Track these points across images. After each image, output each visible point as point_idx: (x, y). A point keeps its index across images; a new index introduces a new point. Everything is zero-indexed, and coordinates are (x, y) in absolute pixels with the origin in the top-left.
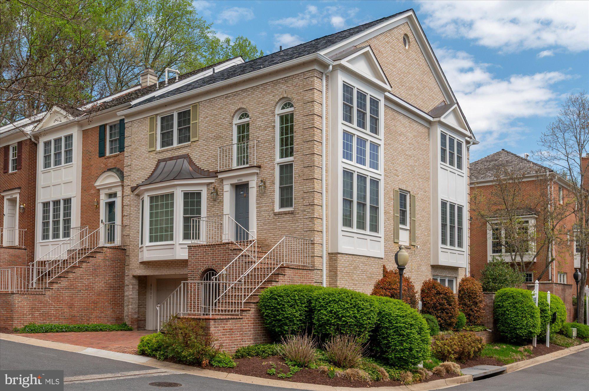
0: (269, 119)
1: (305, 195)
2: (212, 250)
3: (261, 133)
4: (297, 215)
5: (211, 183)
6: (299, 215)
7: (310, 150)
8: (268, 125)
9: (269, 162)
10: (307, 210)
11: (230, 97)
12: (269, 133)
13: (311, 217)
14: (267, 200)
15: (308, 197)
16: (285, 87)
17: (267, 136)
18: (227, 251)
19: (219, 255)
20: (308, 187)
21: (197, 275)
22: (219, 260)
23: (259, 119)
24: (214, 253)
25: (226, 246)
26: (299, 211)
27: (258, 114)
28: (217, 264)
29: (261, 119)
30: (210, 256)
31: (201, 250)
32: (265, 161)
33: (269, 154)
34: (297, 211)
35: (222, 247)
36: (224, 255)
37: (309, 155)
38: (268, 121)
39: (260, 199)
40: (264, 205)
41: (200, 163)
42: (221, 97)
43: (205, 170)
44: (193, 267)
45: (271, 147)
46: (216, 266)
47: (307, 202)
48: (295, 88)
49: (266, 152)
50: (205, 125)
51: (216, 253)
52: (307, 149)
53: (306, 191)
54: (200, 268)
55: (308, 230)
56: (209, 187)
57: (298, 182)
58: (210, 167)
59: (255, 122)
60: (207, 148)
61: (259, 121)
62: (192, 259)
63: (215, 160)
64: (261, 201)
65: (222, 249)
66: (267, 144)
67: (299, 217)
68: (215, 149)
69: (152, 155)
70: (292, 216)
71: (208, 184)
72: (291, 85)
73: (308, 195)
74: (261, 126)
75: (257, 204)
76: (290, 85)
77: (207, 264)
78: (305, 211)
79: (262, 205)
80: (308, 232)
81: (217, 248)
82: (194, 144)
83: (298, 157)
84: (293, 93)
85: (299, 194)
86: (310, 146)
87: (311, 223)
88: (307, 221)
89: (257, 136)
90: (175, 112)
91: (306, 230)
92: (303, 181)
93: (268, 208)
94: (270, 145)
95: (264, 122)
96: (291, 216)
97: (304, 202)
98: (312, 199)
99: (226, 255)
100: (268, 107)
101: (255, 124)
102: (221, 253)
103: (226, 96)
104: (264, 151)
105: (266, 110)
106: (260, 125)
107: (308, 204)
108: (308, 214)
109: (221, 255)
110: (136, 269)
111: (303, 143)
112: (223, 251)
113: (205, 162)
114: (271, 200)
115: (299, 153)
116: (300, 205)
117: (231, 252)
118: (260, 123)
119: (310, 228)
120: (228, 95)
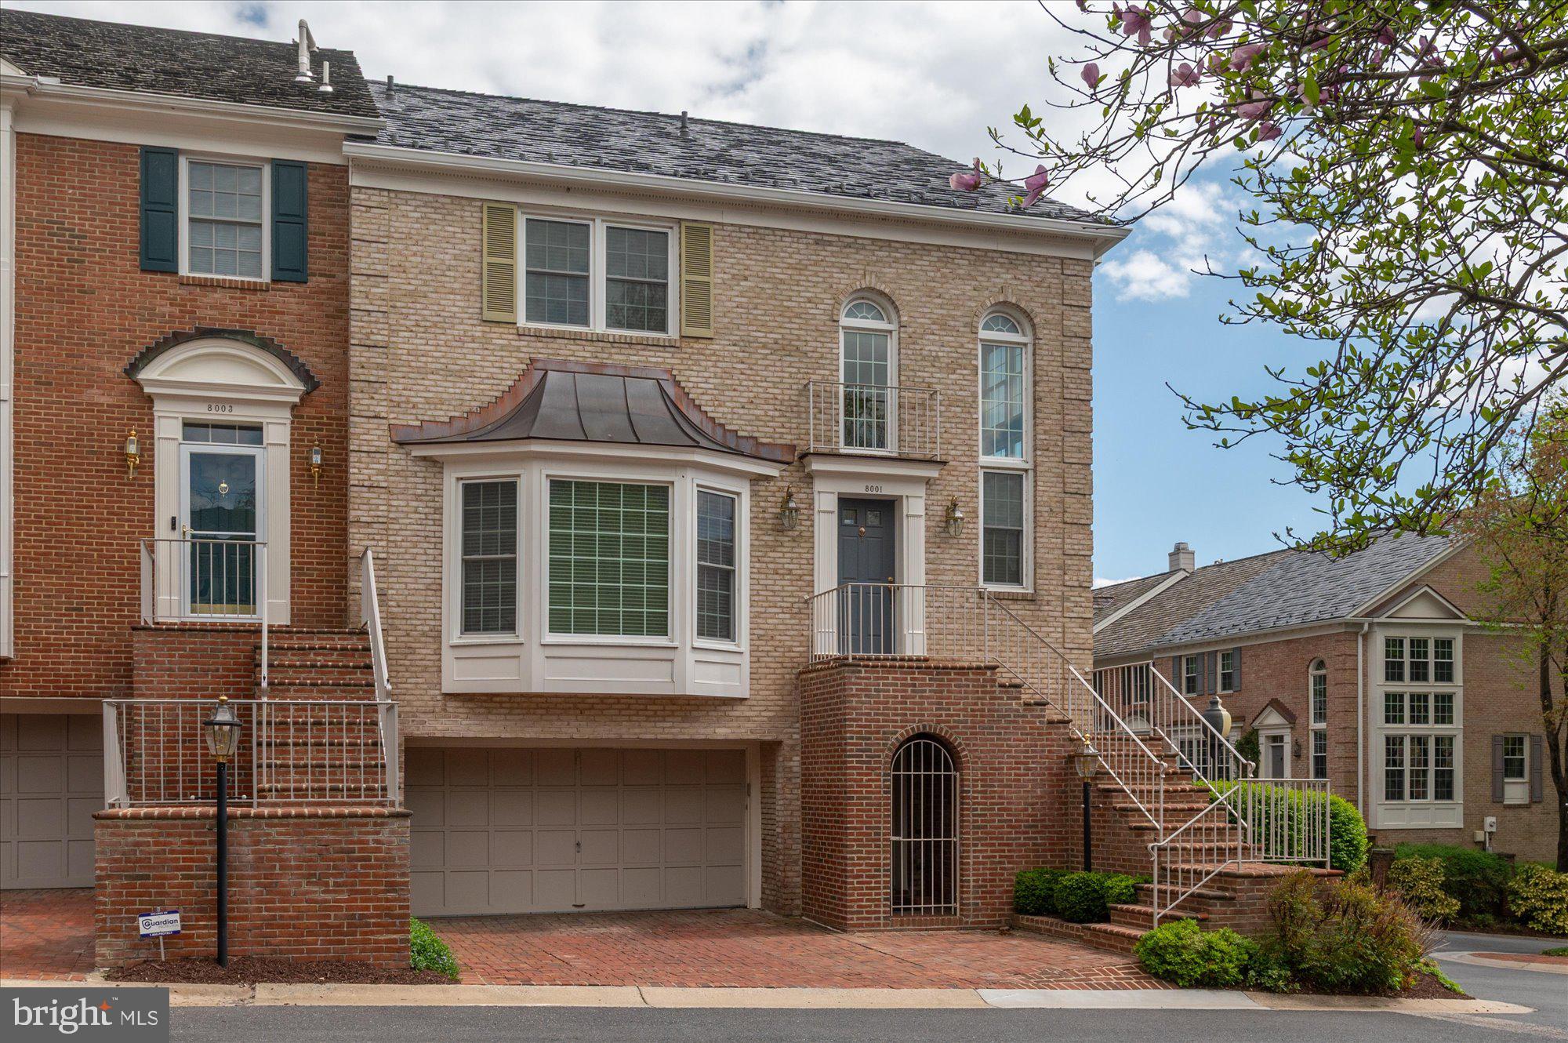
0: (962, 346)
1: (1069, 562)
2: (935, 683)
3: (938, 375)
4: (1046, 608)
5: (768, 478)
6: (1051, 608)
7: (1081, 455)
8: (960, 361)
9: (963, 459)
10: (1072, 599)
11: (830, 243)
12: (965, 383)
13: (1084, 616)
14: (956, 557)
15: (1075, 568)
16: (1009, 276)
17: (957, 388)
18: (988, 689)
19: (961, 698)
20: (1076, 542)
21: (883, 751)
22: (960, 710)
23: (932, 337)
24: (942, 692)
25: (985, 674)
26: (1050, 598)
27: (927, 321)
28: (954, 721)
29: (937, 338)
30: (928, 697)
31: (894, 679)
32: (953, 452)
33: (962, 437)
34: (1046, 598)
35: (971, 676)
36: (979, 698)
37: (1077, 466)
38: (960, 350)
39: (938, 551)
40: (949, 567)
41: (721, 409)
42: (800, 235)
43: (740, 433)
44: (865, 726)
45: (968, 421)
46: (951, 728)
47: (1075, 578)
48: (1037, 289)
49: (954, 431)
50: (737, 299)
51: (948, 692)
52: (1074, 449)
53: (1072, 552)
54: (891, 729)
55: (1076, 646)
56: (756, 488)
57: (1049, 525)
58: (761, 429)
59: (919, 341)
60: (749, 372)
61: (933, 343)
62: (862, 702)
63: (777, 413)
64: (941, 556)
65: (973, 680)
66: (958, 409)
67: (1051, 614)
68: (778, 380)
69: (500, 337)
70: (1032, 607)
71: (757, 479)
72: (1026, 278)
73: (1076, 562)
74: (937, 357)
75: (928, 562)
76: (1023, 277)
77: (920, 721)
78: (1068, 600)
79: (942, 567)
80: (1076, 651)
81: (953, 676)
82: (696, 345)
83: (1049, 464)
84: (1032, 299)
85: (1051, 556)
86: (1082, 445)
87: (1083, 631)
88: (1073, 625)
89: (927, 380)
90: (598, 221)
91: (1071, 646)
92: (1061, 525)
93: (960, 578)
94: (968, 416)
95: (949, 349)
96: (1027, 607)
97: (1067, 578)
98: (1087, 573)
99: (984, 698)
100: (959, 313)
101: (918, 347)
102: (966, 692)
103: (820, 237)
104: (948, 425)
105: (953, 317)
106: (934, 354)
107: (1076, 584)
108: (1075, 609)
109: (967, 698)
110: (423, 717)
111: (1062, 433)
112: (974, 686)
113: (741, 411)
114: (970, 558)
115: (1051, 454)
116: (1054, 582)
117: (1000, 692)
118: (937, 349)
119: (1081, 641)
120: (826, 238)
